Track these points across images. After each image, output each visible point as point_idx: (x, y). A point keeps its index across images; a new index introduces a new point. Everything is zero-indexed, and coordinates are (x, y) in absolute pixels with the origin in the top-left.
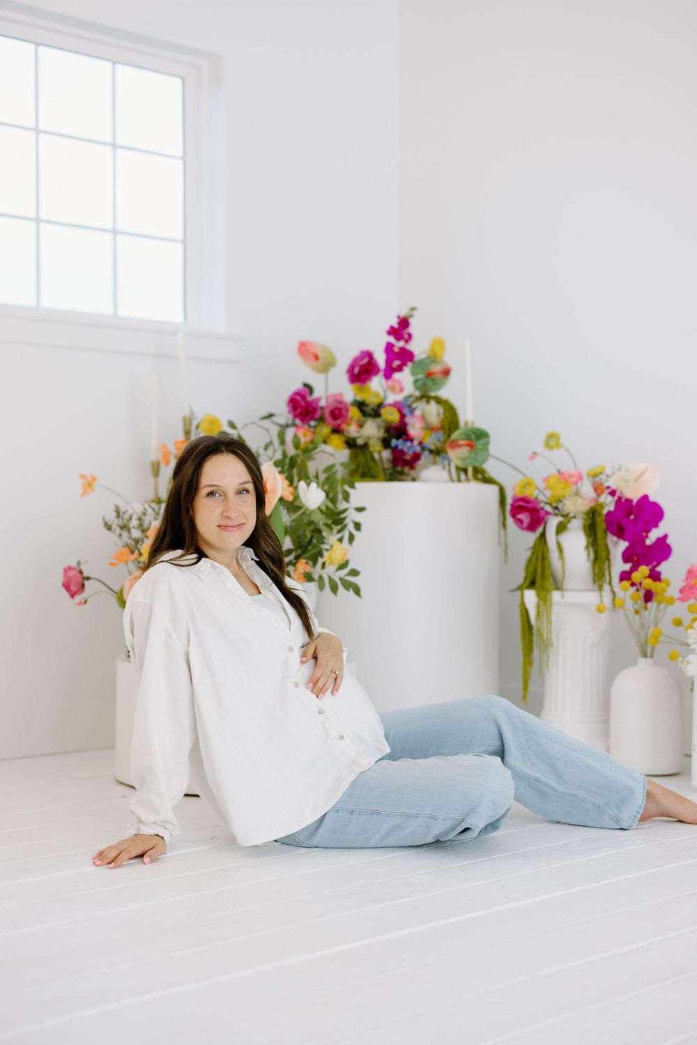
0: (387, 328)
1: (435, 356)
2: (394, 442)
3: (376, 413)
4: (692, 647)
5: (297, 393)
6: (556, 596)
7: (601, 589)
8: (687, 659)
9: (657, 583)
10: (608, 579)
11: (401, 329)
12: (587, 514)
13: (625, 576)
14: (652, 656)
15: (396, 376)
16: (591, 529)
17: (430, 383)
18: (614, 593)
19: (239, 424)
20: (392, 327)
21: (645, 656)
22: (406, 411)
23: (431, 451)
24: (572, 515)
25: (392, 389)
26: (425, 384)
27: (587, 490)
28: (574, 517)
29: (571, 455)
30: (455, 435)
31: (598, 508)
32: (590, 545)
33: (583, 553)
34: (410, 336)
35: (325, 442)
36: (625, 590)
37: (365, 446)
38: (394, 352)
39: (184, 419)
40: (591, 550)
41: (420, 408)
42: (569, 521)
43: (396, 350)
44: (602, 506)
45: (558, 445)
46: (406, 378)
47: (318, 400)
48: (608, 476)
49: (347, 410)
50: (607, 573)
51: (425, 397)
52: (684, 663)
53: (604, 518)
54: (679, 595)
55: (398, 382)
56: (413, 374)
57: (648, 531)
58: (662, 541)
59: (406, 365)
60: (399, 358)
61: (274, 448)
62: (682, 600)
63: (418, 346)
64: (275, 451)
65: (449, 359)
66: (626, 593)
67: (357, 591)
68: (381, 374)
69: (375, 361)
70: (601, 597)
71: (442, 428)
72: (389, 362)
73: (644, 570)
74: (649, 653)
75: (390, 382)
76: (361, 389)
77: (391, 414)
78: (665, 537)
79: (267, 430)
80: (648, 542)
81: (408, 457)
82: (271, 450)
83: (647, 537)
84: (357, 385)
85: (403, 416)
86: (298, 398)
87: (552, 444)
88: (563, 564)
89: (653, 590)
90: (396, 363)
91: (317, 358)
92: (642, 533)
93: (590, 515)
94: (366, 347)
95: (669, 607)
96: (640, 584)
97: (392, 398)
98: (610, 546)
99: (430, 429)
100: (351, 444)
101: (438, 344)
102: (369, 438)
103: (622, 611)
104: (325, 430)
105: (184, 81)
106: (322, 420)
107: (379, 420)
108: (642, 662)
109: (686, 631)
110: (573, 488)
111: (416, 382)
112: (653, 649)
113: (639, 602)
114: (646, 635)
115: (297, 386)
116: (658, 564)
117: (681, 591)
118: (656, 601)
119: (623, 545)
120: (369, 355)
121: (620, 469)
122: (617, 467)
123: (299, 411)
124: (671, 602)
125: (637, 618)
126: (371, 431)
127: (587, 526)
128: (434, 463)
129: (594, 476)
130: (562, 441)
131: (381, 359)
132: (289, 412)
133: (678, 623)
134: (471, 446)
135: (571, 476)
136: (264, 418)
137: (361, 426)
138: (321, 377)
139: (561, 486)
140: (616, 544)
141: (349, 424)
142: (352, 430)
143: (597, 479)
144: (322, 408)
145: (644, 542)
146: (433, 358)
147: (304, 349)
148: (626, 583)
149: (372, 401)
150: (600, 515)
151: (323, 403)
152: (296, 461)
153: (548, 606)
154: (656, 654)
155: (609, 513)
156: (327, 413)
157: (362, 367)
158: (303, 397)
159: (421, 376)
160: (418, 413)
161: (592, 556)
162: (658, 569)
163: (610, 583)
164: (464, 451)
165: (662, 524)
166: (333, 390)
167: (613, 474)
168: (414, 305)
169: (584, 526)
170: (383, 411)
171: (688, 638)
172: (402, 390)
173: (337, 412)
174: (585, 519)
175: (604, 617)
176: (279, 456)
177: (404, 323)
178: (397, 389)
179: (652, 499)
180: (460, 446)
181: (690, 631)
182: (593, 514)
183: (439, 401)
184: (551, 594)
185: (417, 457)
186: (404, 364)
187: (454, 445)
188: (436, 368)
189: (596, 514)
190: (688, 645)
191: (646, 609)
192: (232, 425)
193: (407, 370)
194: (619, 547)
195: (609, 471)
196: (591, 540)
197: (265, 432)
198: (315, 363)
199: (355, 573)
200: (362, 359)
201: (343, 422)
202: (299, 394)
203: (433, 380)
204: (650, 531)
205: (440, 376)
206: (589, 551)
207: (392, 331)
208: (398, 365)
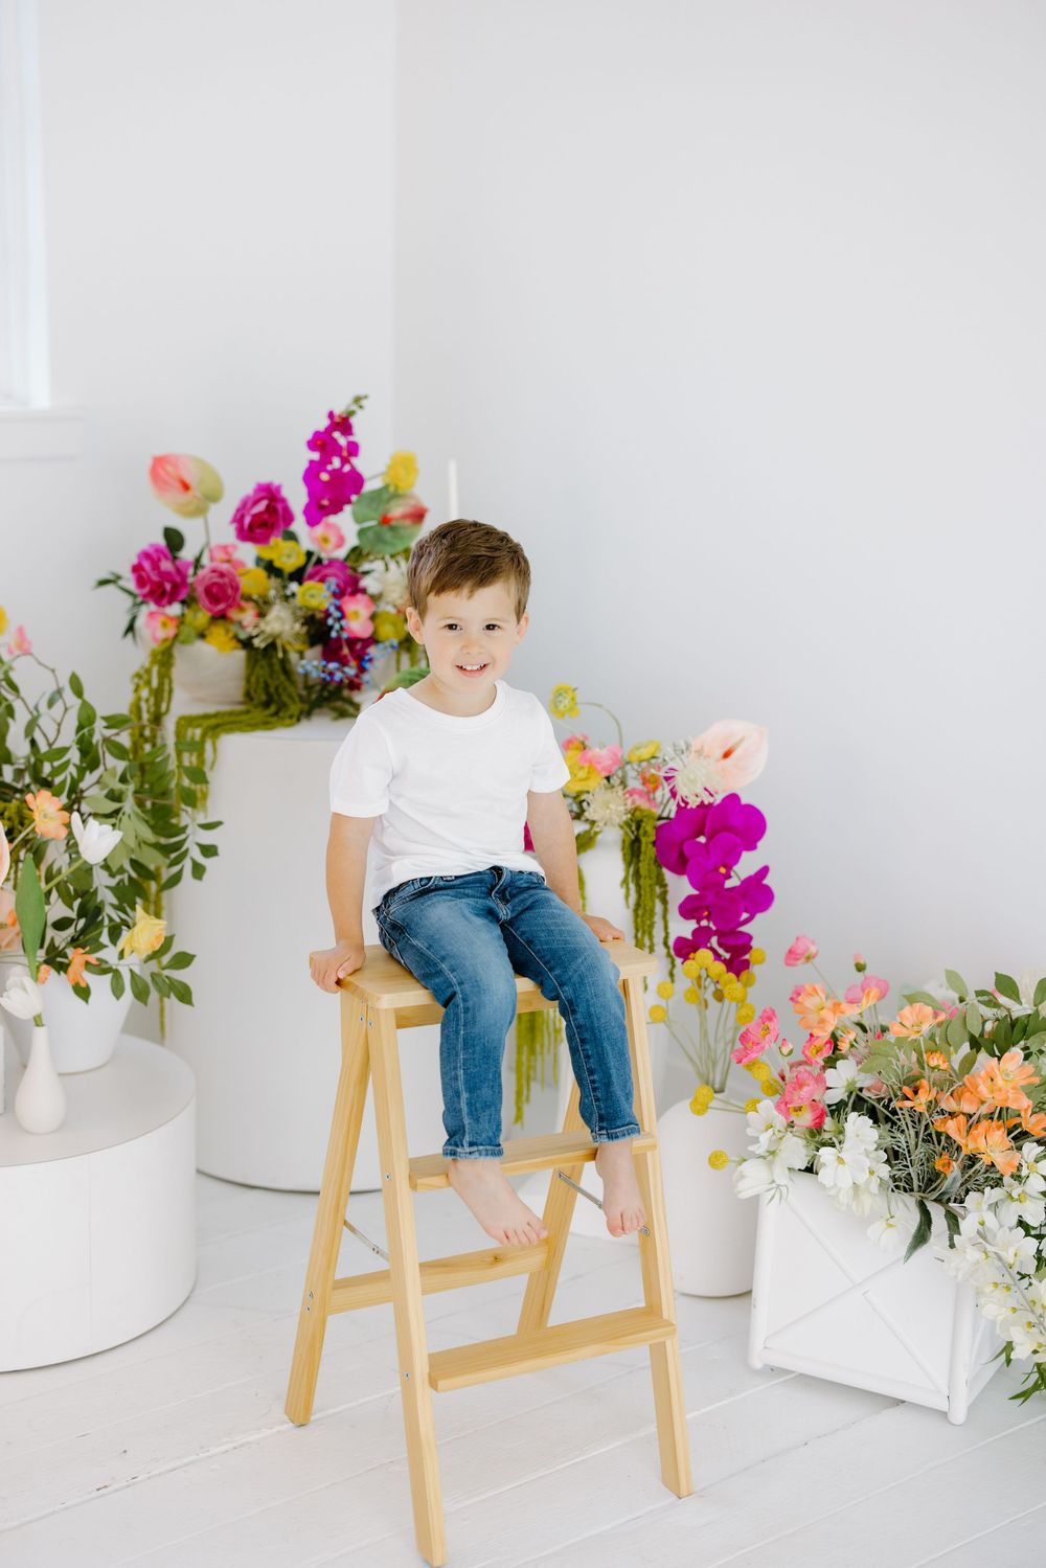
0: (309, 436)
1: (396, 485)
5: (146, 555)
11: (334, 435)
12: (627, 823)
13: (682, 949)
14: (722, 1089)
15: (329, 519)
16: (633, 850)
17: (388, 535)
20: (316, 434)
24: (603, 823)
25: (323, 542)
26: (379, 536)
28: (606, 826)
29: (608, 711)
31: (646, 817)
32: (630, 879)
33: (623, 891)
34: (354, 447)
35: (202, 636)
37: (272, 646)
38: (322, 480)
40: (632, 887)
42: (596, 835)
43: (324, 475)
45: (573, 710)
46: (346, 525)
47: (188, 564)
49: (242, 581)
53: (652, 839)
55: (329, 526)
56: (358, 518)
57: (733, 863)
58: (756, 883)
59: (347, 502)
60: (332, 490)
61: (65, 704)
63: (371, 465)
67: (185, 995)
68: (300, 518)
69: (284, 501)
72: (313, 499)
75: (319, 531)
77: (313, 596)
78: (764, 871)
79: (53, 671)
82: (59, 706)
83: (730, 872)
84: (253, 543)
86: (147, 564)
87: (562, 708)
90: (328, 500)
91: (186, 487)
92: (717, 869)
93: (633, 829)
94: (265, 479)
97: (331, 553)
100: (246, 644)
101: (404, 464)
102: (279, 636)
104: (201, 617)
106: (192, 602)
107: (292, 604)
111: (361, 530)
116: (747, 921)
119: (687, 887)
120: (273, 492)
122: (681, 744)
123: (149, 587)
126: (281, 623)
127: (627, 843)
129: (642, 761)
131: (297, 497)
132: (137, 582)
135: (599, 759)
136: (103, 583)
137: (261, 613)
138: (198, 522)
139: (582, 774)
141: (242, 609)
142: (247, 622)
144: (191, 582)
145: (723, 884)
146: (393, 490)
147: (161, 471)
149: (287, 564)
150: (645, 833)
156: (200, 590)
157: (255, 517)
158: (156, 564)
159: (371, 523)
162: (747, 929)
163: (666, 943)
165: (760, 844)
167: (676, 758)
168: (361, 393)
169: (623, 844)
172: (341, 541)
173: (216, 590)
174: (626, 833)
177: (343, 424)
178: (333, 538)
179: (744, 801)
182: (636, 823)
185: (352, 684)
186: (344, 500)
188: (397, 510)
189: (642, 830)
193: (348, 510)
194: (681, 887)
195: (668, 752)
196: (631, 869)
197: (50, 672)
198: (183, 498)
199: (183, 960)
200: (256, 502)
201: (230, 606)
202: (150, 557)
203: (393, 529)
204: (736, 860)
205: (408, 522)
206: (628, 889)
207: (318, 442)
208: (331, 503)
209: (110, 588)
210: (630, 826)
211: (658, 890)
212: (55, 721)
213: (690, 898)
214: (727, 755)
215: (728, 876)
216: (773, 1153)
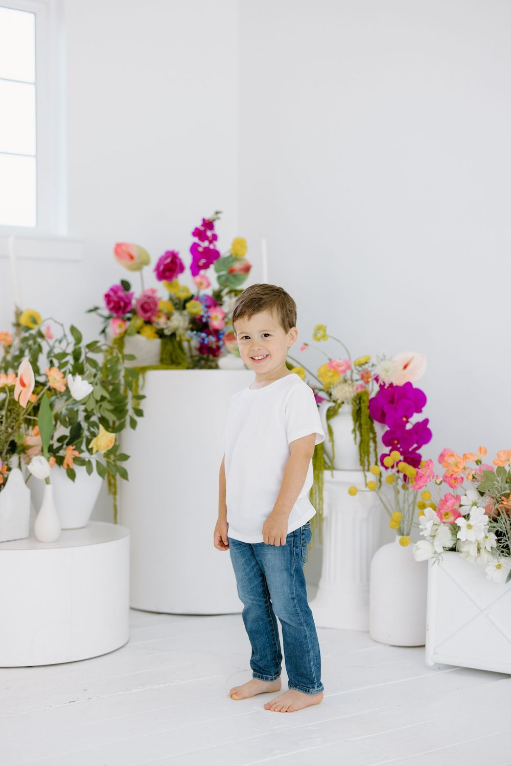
0: (192, 229)
1: (237, 255)
3: (183, 306)
4: (422, 533)
5: (112, 290)
6: (327, 474)
7: (366, 470)
11: (205, 230)
12: (354, 399)
14: (408, 534)
15: (202, 272)
16: (357, 415)
17: (232, 279)
20: (197, 229)
21: (400, 533)
24: (340, 401)
25: (201, 284)
26: (227, 279)
27: (355, 377)
28: (343, 403)
29: (343, 345)
31: (364, 394)
32: (357, 429)
33: (353, 436)
34: (215, 237)
35: (139, 332)
37: (173, 335)
38: (198, 251)
40: (358, 433)
42: (338, 407)
43: (200, 249)
44: (367, 392)
45: (324, 336)
46: (211, 274)
47: (132, 294)
48: (373, 365)
49: (157, 304)
53: (367, 404)
55: (204, 277)
56: (217, 271)
57: (409, 416)
58: (422, 426)
59: (212, 263)
60: (205, 257)
63: (223, 246)
64: (68, 344)
65: (249, 257)
67: (125, 475)
68: (188, 271)
69: (180, 260)
70: (365, 476)
72: (195, 260)
73: (396, 455)
74: (405, 533)
75: (198, 279)
76: (172, 286)
77: (194, 307)
78: (426, 421)
79: (62, 325)
80: (409, 426)
82: (64, 343)
84: (166, 282)
86: (112, 294)
87: (319, 336)
88: (333, 446)
90: (203, 261)
91: (132, 257)
92: (402, 419)
93: (358, 402)
94: (170, 249)
98: (375, 429)
100: (160, 334)
101: (240, 243)
102: (177, 329)
104: (138, 322)
105: (35, 14)
106: (134, 313)
107: (185, 312)
108: (398, 538)
110: (342, 377)
111: (219, 278)
115: (115, 283)
116: (418, 447)
119: (385, 429)
120: (174, 255)
121: (384, 358)
122: (382, 357)
123: (113, 305)
126: (179, 322)
127: (355, 411)
129: (361, 365)
130: (328, 332)
131: (187, 259)
132: (107, 306)
135: (339, 365)
136: (91, 311)
137: (169, 317)
138: (137, 274)
139: (330, 374)
141: (159, 317)
142: (161, 322)
143: (364, 367)
144: (135, 302)
145: (405, 426)
147: (120, 250)
149: (182, 295)
150: (364, 402)
153: (320, 484)
155: (373, 399)
156: (138, 307)
157: (166, 265)
158: (117, 293)
159: (224, 273)
161: (358, 439)
162: (418, 452)
165: (424, 409)
166: (148, 286)
167: (378, 363)
168: (219, 209)
170: (190, 304)
172: (209, 285)
173: (146, 306)
174: (354, 406)
175: (358, 499)
177: (208, 225)
178: (205, 284)
179: (415, 386)
182: (359, 399)
184: (322, 473)
186: (210, 262)
188: (237, 266)
192: (33, 320)
193: (212, 267)
194: (380, 429)
195: (373, 360)
197: (60, 326)
198: (130, 263)
199: (125, 457)
201: (153, 314)
202: (114, 290)
203: (235, 276)
204: (411, 416)
205: (242, 273)
206: (356, 435)
207: (198, 233)
208: (204, 263)
209: (93, 314)
210: (355, 401)
211: (371, 435)
213: (387, 433)
214: (405, 367)
215: (407, 422)
216: (434, 536)
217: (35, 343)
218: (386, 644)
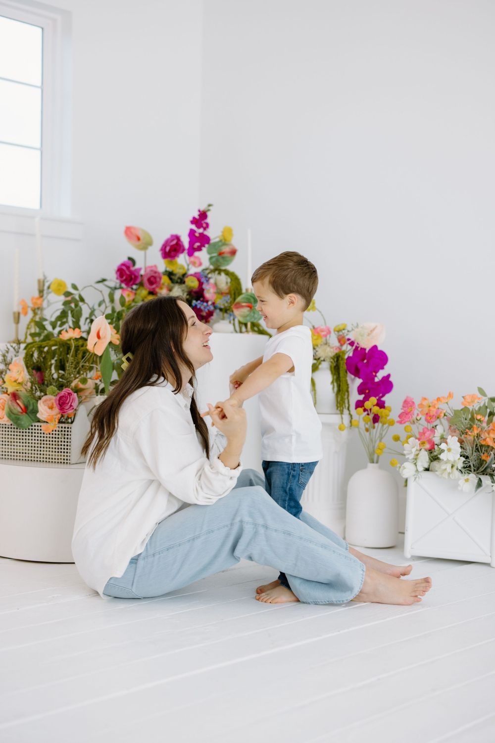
0: (191, 219)
1: (225, 240)
2: (194, 302)
3: (181, 281)
4: (407, 457)
5: (123, 265)
7: (342, 413)
8: (403, 465)
9: (382, 409)
10: (347, 405)
11: (201, 220)
12: (333, 358)
13: (359, 404)
14: (377, 462)
15: (197, 254)
16: (336, 370)
17: (221, 260)
18: (351, 416)
19: (80, 288)
20: (194, 218)
21: (373, 462)
22: (203, 280)
23: (221, 310)
24: (322, 359)
25: (194, 264)
26: (217, 261)
27: (333, 341)
28: (324, 360)
29: (322, 315)
30: (239, 299)
31: (341, 354)
32: (335, 381)
33: (331, 387)
34: (207, 225)
36: (359, 414)
38: (196, 237)
39: (39, 281)
40: (335, 384)
41: (214, 278)
42: (320, 364)
43: (197, 235)
44: (344, 353)
45: (313, 308)
46: (204, 256)
47: (140, 269)
48: (348, 331)
49: (160, 278)
50: (346, 401)
51: (218, 270)
52: (401, 468)
53: (345, 361)
54: (398, 419)
55: (196, 258)
56: (209, 253)
57: (376, 372)
58: (386, 379)
60: (199, 241)
61: (106, 305)
62: (400, 422)
63: (213, 233)
64: (106, 307)
65: (235, 242)
66: (359, 415)
68: (186, 252)
69: (182, 242)
70: (342, 418)
71: (229, 293)
72: (191, 243)
73: (373, 400)
74: (375, 461)
75: (192, 259)
76: (171, 263)
77: (192, 282)
78: (389, 376)
79: (101, 292)
80: (377, 380)
81: (204, 314)
82: (103, 306)
83: (376, 376)
84: (168, 259)
85: (201, 284)
86: (124, 268)
89: (379, 415)
90: (197, 244)
91: (139, 239)
92: (372, 373)
93: (335, 360)
94: (175, 233)
95: (391, 427)
96: (370, 410)
97: (193, 270)
98: (349, 382)
99: (221, 293)
101: (228, 231)
103: (357, 430)
104: (144, 292)
105: (42, 29)
106: (141, 284)
107: (183, 285)
108: (370, 465)
109: (403, 445)
110: (324, 340)
111: (211, 258)
112: (378, 457)
113: (369, 423)
114: (374, 447)
115: (124, 259)
116: (383, 396)
117: (400, 416)
118: (381, 422)
119: (359, 381)
120: (177, 238)
121: (357, 326)
122: (355, 325)
123: (124, 278)
124: (392, 423)
125: (367, 434)
127: (333, 367)
128: (223, 319)
129: (338, 331)
131: (186, 241)
132: (117, 279)
133: (397, 439)
134: (250, 307)
135: (322, 331)
136: (99, 282)
137: (170, 290)
138: (142, 253)
140: (353, 380)
141: (161, 288)
143: (341, 333)
144: (142, 276)
145: (374, 379)
146: (224, 242)
147: (129, 232)
148: (360, 410)
149: (179, 272)
150: (342, 359)
151: (142, 272)
152: (122, 315)
154: (380, 460)
155: (349, 358)
156: (145, 280)
157: (172, 247)
158: (128, 268)
159: (215, 255)
160: (212, 281)
161: (336, 389)
162: (383, 399)
163: (348, 409)
164: (245, 311)
165: (386, 367)
166: (150, 263)
167: (353, 330)
168: (211, 203)
169: (331, 367)
170: (187, 280)
171: (404, 450)
172: (200, 264)
173: (152, 279)
174: (331, 362)
175: (345, 433)
176: (109, 311)
177: (203, 215)
178: (197, 263)
179: (380, 348)
180: (242, 307)
181: (406, 445)
182: (337, 358)
183: (227, 273)
185: (210, 314)
186: (203, 245)
187: (238, 306)
188: (226, 249)
189: (340, 359)
190: (404, 455)
191: (374, 428)
192: (75, 287)
193: (204, 250)
194: (355, 383)
195: (349, 328)
196: (335, 377)
197: (99, 292)
198: (137, 243)
200: (173, 240)
201: (157, 287)
202: (125, 265)
203: (223, 258)
204: (378, 372)
205: (228, 255)
206: (334, 385)
207: (194, 221)
208: (198, 246)
209: (101, 284)
210: (334, 360)
212: (101, 311)
213: (361, 384)
216: (416, 459)
217: (76, 305)
218: (362, 547)
